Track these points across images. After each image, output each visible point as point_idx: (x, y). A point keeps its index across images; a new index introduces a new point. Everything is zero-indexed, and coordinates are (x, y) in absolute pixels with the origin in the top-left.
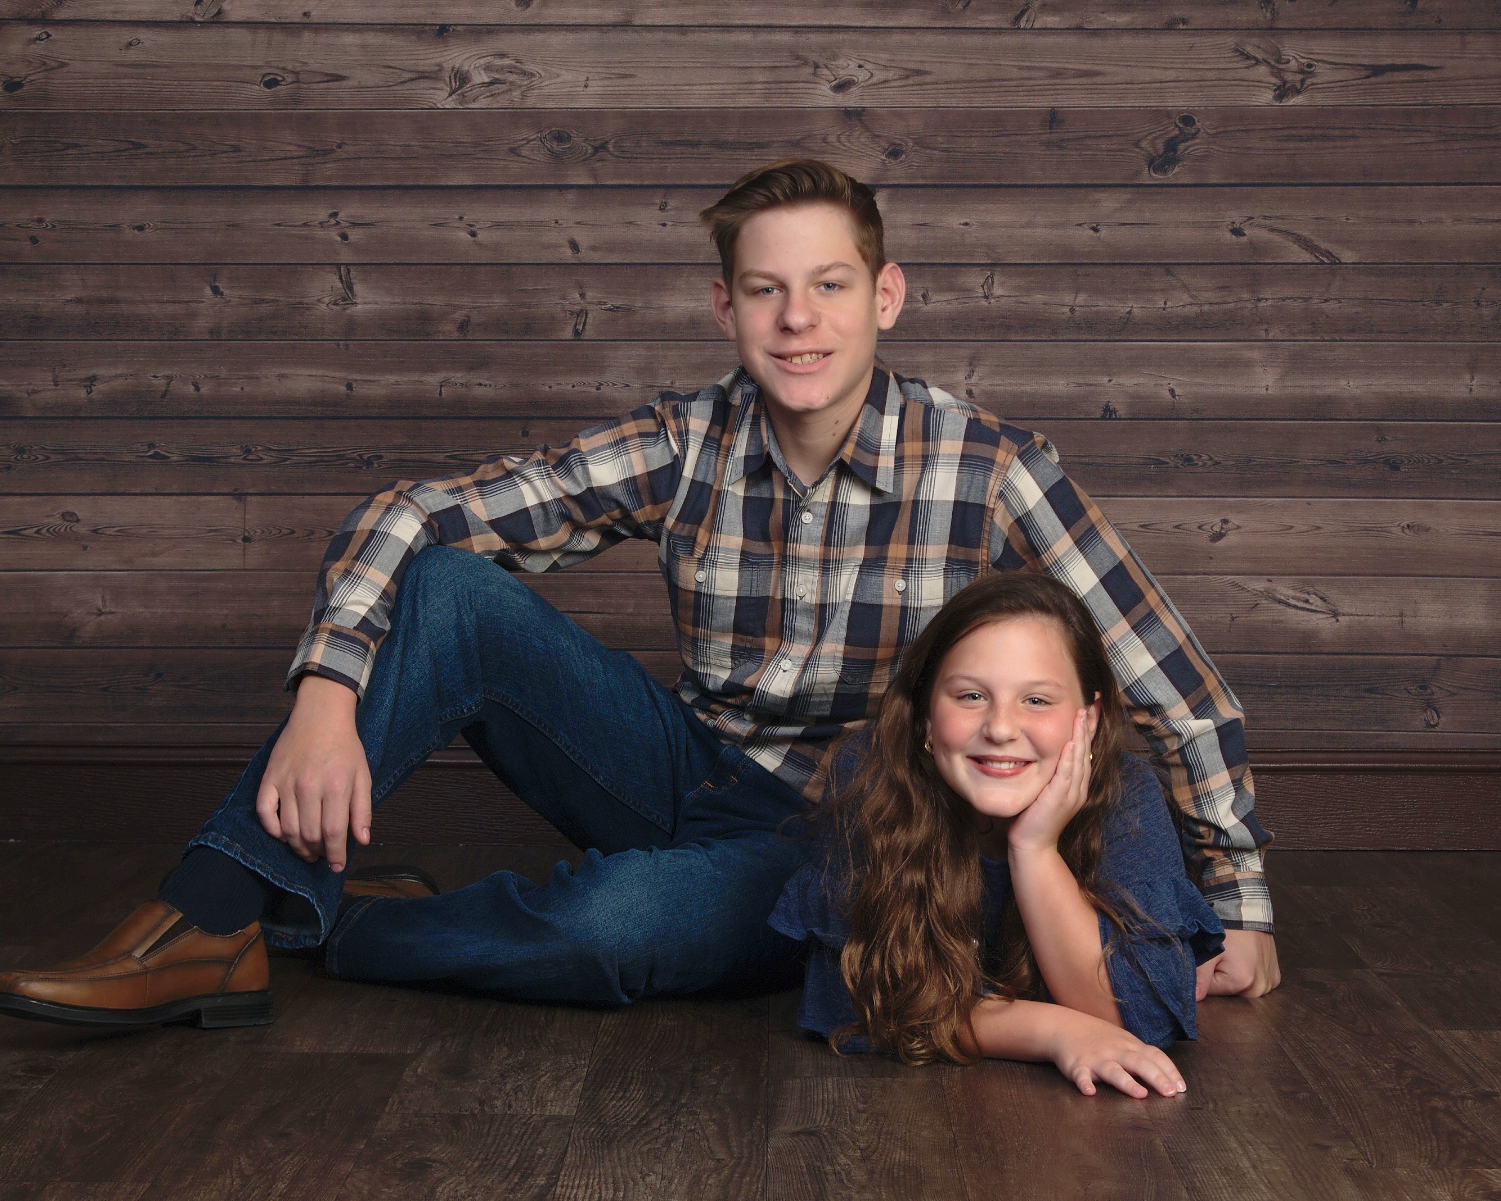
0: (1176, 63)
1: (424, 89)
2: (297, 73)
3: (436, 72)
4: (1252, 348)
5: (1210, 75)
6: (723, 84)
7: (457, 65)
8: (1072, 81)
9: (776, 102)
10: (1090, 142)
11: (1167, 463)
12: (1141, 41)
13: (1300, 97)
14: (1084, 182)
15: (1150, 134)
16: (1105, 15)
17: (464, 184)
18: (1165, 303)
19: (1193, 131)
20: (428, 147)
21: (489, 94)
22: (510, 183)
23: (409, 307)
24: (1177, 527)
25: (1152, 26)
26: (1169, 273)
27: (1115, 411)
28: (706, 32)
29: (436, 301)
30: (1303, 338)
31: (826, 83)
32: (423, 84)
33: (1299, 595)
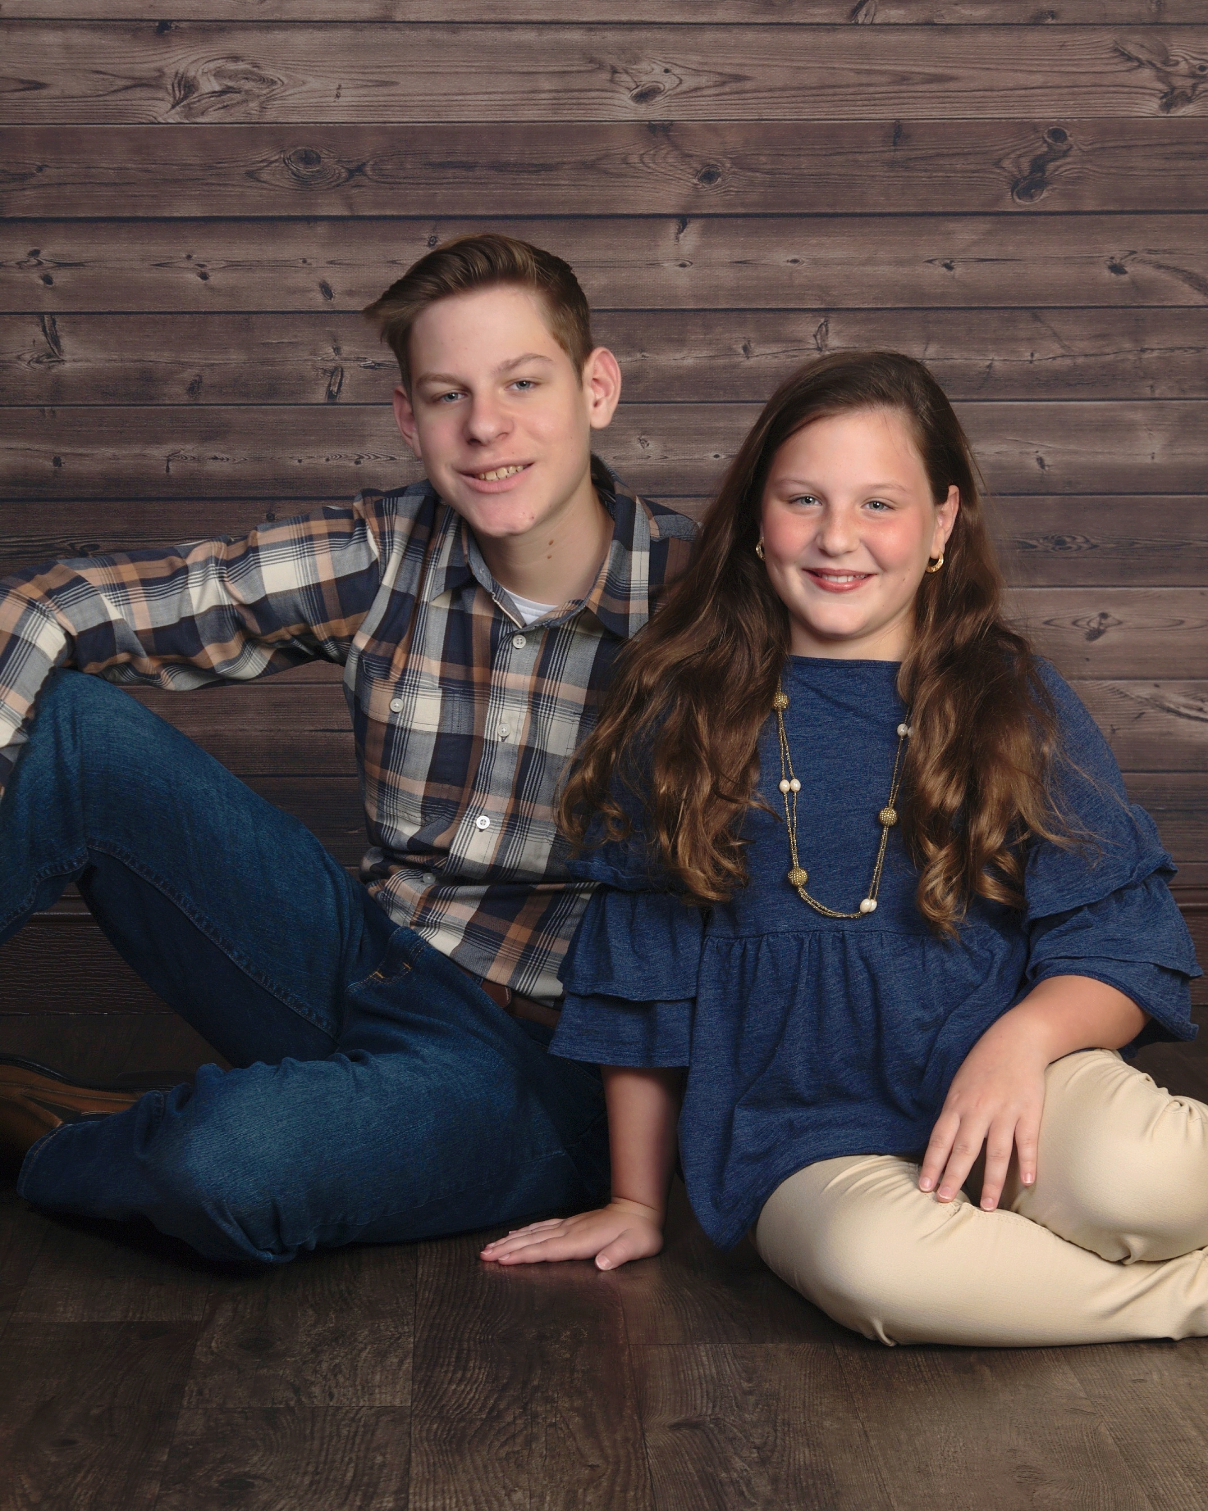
0: (1044, 65)
1: (141, 99)
3: (155, 78)
4: (1135, 409)
5: (1084, 79)
6: (502, 93)
7: (181, 70)
8: (919, 88)
9: (566, 115)
10: (942, 162)
11: (1035, 547)
12: (1003, 39)
13: (1191, 106)
14: (935, 210)
15: (1013, 151)
16: (958, 8)
17: (192, 215)
18: (1032, 355)
19: (1065, 147)
20: (147, 171)
21: (220, 106)
22: (247, 214)
23: (128, 364)
24: (1047, 623)
25: (1014, 22)
26: (1036, 318)
28: (482, 29)
29: (162, 358)
30: (1195, 396)
31: (626, 92)
32: (139, 93)
33: (1191, 702)
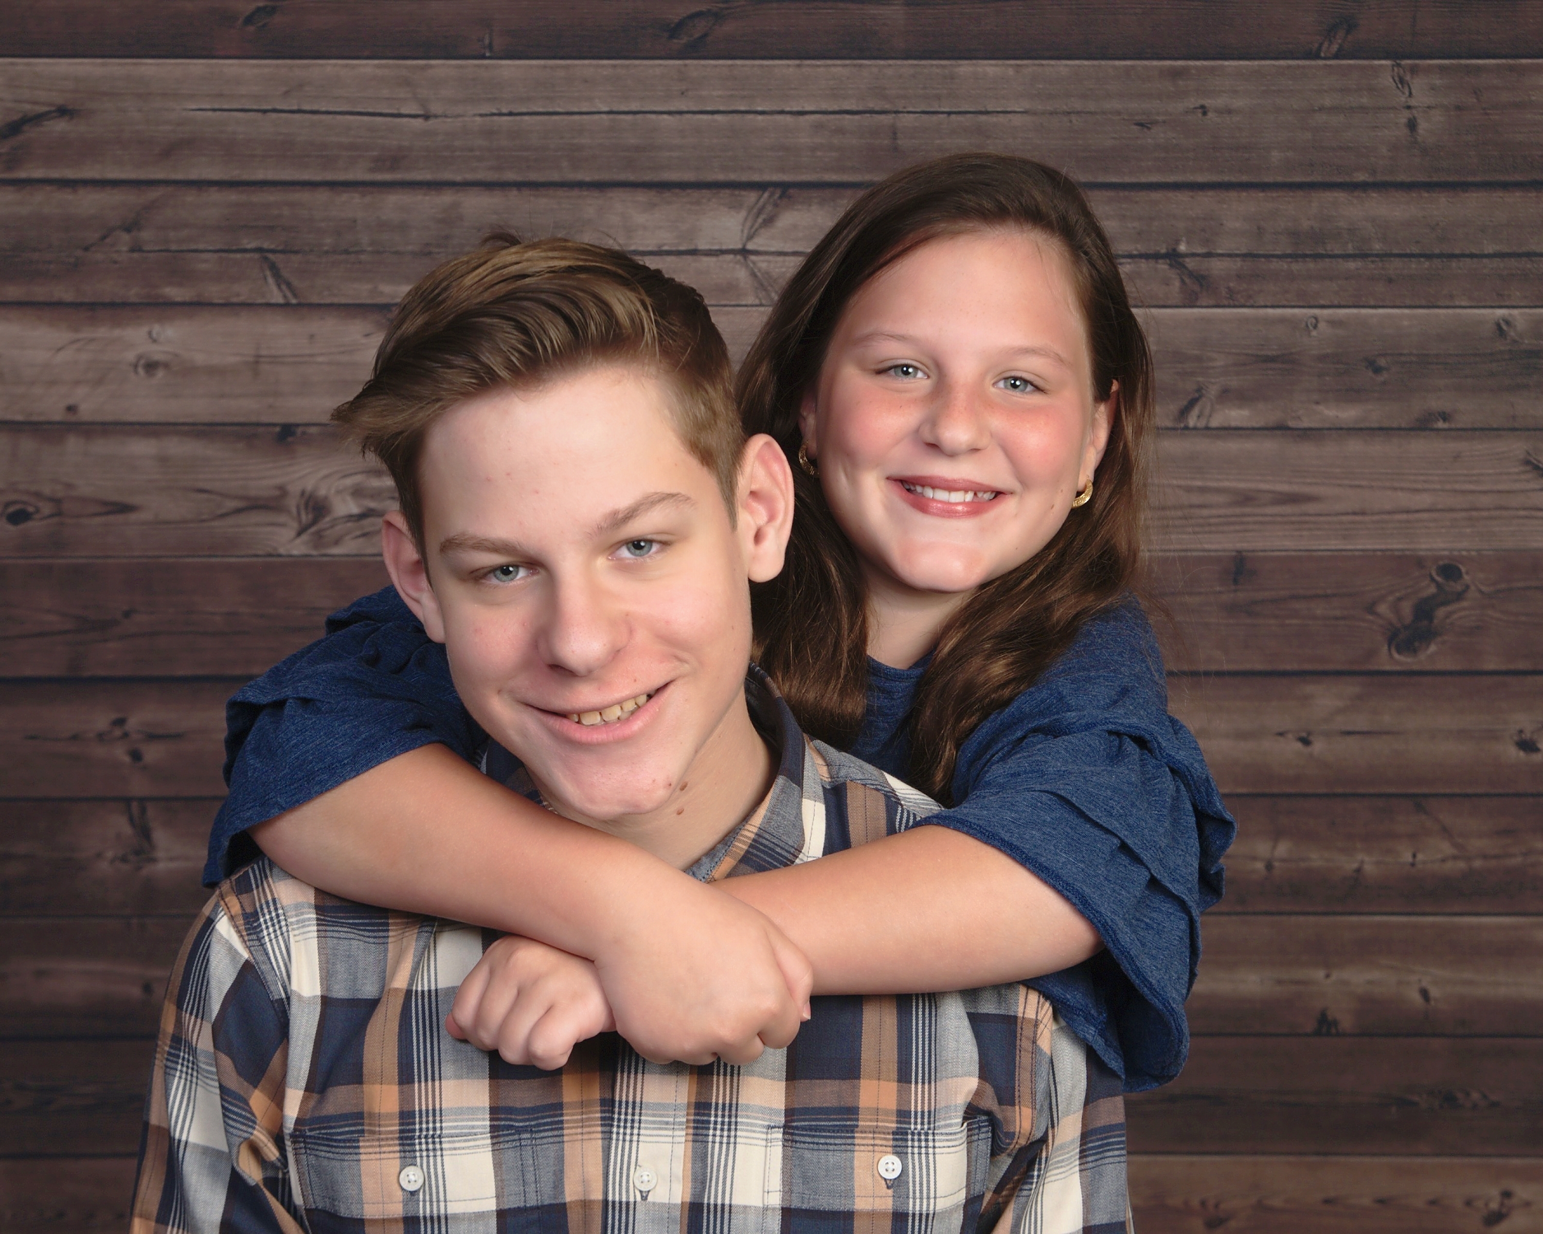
0: (1432, 482)
1: (257, 525)
2: (56, 501)
3: (276, 498)
5: (1485, 500)
7: (309, 488)
8: (1270, 510)
10: (1297, 606)
11: (1418, 1104)
12: (1378, 448)
14: (1288, 667)
15: (1392, 592)
16: (1321, 408)
18: (1414, 856)
19: (1459, 587)
20: (264, 616)
21: (358, 533)
24: (1432, 1202)
25: (1395, 425)
26: (1420, 809)
27: (1335, 1023)
32: (256, 517)
